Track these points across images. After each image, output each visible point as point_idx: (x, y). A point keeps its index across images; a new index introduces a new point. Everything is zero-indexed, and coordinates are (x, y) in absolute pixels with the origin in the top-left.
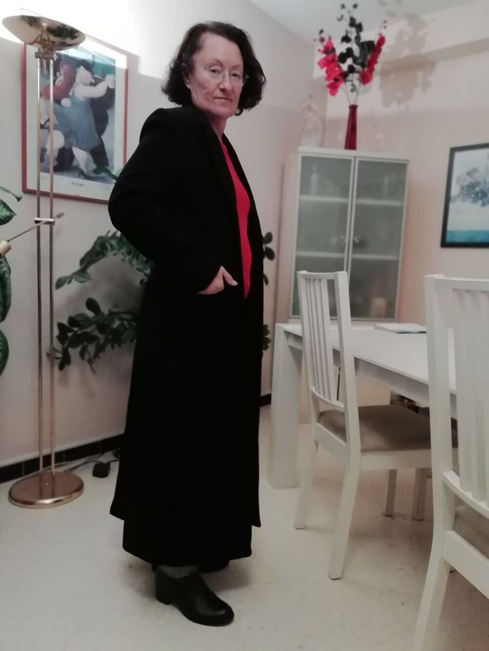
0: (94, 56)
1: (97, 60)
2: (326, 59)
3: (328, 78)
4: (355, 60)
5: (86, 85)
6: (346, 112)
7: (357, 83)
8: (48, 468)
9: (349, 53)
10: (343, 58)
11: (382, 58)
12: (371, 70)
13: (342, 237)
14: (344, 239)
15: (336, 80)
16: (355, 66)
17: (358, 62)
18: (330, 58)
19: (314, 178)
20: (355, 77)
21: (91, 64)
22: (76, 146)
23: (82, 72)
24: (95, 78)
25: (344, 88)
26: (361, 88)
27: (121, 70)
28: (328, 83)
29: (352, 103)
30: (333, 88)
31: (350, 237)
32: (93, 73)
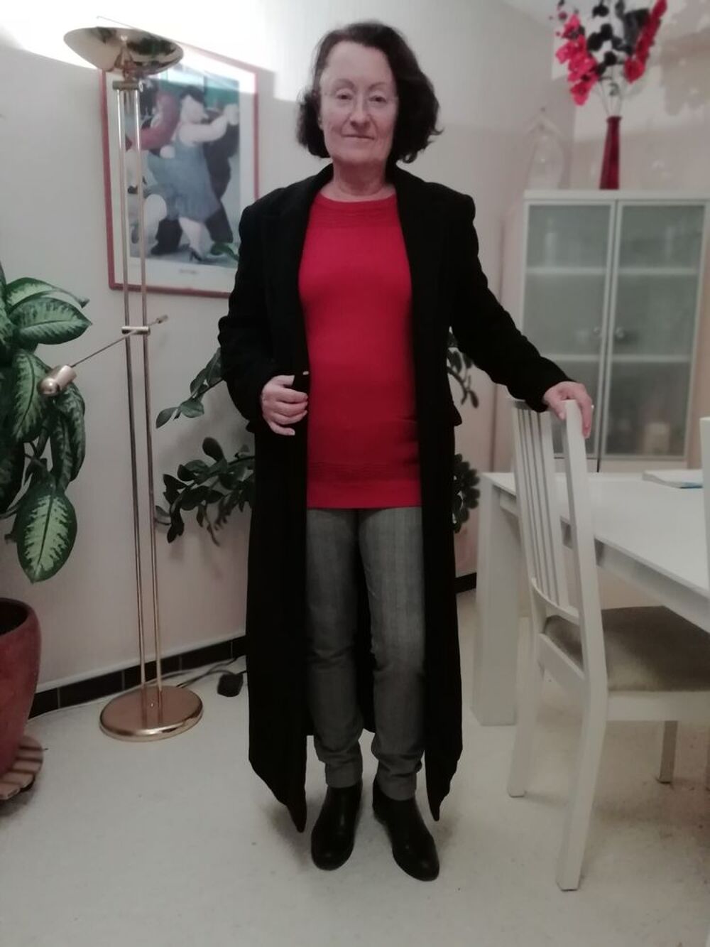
0: (206, 79)
1: (211, 85)
2: (568, 47)
3: (572, 78)
4: (616, 43)
5: (195, 123)
6: (602, 129)
7: (620, 80)
8: (153, 680)
9: (606, 32)
10: (596, 41)
11: (661, 36)
12: (644, 56)
13: (596, 329)
14: (599, 332)
15: (586, 79)
16: (616, 53)
17: (620, 46)
18: (576, 45)
19: (550, 239)
20: (616, 72)
21: (203, 90)
22: (183, 216)
23: (190, 105)
24: (209, 112)
25: (599, 92)
26: (628, 88)
27: (246, 95)
28: (572, 85)
29: (612, 113)
30: (581, 92)
31: (609, 328)
32: (205, 105)
